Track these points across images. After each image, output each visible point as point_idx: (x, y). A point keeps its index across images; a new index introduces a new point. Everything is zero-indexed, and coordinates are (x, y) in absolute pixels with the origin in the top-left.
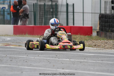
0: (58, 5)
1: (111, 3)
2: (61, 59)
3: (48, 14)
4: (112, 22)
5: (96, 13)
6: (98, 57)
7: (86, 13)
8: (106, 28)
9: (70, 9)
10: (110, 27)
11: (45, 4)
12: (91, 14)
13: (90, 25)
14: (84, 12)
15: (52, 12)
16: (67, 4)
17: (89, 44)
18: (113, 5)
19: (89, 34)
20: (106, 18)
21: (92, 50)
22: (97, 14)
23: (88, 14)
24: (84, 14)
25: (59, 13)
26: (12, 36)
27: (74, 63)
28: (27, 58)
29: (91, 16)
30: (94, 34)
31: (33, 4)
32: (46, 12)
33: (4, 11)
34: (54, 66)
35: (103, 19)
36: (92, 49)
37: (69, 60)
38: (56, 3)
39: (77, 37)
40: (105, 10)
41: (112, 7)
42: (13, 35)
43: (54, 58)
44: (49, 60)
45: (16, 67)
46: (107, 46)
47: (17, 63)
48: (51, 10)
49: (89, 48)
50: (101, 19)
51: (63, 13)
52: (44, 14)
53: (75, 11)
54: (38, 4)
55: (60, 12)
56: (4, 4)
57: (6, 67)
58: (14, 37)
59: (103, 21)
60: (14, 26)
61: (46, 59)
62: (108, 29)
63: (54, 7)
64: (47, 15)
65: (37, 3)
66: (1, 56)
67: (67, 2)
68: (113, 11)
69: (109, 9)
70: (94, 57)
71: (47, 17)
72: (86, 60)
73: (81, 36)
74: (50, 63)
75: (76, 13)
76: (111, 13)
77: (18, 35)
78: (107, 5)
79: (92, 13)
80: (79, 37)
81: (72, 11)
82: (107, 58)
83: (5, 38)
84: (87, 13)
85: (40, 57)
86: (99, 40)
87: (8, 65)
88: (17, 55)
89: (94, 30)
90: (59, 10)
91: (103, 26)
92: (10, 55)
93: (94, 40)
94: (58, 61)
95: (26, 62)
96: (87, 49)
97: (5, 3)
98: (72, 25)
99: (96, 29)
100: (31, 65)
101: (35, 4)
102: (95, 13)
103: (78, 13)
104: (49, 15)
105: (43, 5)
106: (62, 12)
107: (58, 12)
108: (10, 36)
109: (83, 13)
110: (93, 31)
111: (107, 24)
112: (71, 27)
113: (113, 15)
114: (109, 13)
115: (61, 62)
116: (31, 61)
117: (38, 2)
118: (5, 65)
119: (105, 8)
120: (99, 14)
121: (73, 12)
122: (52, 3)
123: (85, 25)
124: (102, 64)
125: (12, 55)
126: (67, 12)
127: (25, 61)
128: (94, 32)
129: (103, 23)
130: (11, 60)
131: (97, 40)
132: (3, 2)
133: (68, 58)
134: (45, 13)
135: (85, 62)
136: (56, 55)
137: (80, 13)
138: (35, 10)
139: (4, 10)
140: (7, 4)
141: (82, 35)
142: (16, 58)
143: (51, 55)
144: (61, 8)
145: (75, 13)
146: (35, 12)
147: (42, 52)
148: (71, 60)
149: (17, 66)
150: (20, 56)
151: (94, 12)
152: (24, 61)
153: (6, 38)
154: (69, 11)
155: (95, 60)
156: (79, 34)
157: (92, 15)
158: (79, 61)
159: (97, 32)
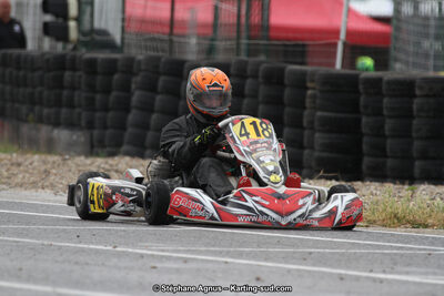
1: (39, 10)
4: (42, 85)
8: (17, 105)
10: (34, 104)
20: (19, 69)
35: (8, 71)
41: (46, 25)
46: (21, 176)
59: (7, 80)
62: (24, 109)
68: (47, 43)
76: (40, 47)
91: (8, 97)
111: (21, 90)
113: (46, 57)
129: (8, 88)
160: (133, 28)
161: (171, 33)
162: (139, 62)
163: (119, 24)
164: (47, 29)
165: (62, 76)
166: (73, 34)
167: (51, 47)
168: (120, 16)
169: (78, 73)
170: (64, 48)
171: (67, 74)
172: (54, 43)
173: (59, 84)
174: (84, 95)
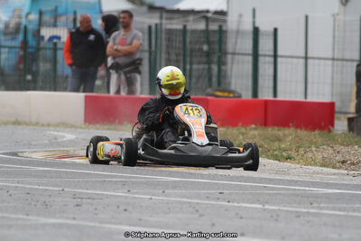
0: (226, 32)
2: (236, 204)
3: (195, 60)
5: (347, 60)
6: (352, 198)
7: (314, 58)
9: (266, 46)
11: (185, 26)
12: (330, 62)
13: (325, 98)
14: (310, 55)
15: (208, 54)
16: (256, 31)
17: (324, 158)
19: (323, 124)
21: (334, 177)
22: (349, 63)
23: (322, 61)
24: (310, 61)
25: (229, 57)
26: (81, 128)
27: (275, 217)
28: (126, 197)
29: (329, 69)
30: (341, 125)
31: (146, 27)
32: (188, 53)
33: (55, 48)
34: (213, 225)
36: (334, 174)
37: (260, 206)
38: (220, 27)
39: (285, 136)
42: (83, 126)
43: (213, 199)
44: (197, 208)
45: (93, 227)
47: (97, 214)
48: (205, 48)
49: (325, 169)
51: (240, 57)
52: (181, 58)
53: (280, 52)
54: (164, 27)
55: (234, 54)
56: (55, 25)
57: (61, 226)
58: (87, 131)
60: (86, 97)
61: (189, 203)
63: (215, 38)
64: (191, 64)
65: (161, 24)
66: (46, 190)
67: (254, 23)
70: (340, 198)
71: (191, 69)
72: (313, 208)
73: (299, 131)
74: (200, 216)
75: (284, 60)
77: (98, 126)
79: (333, 59)
80: (291, 134)
81: (272, 53)
83: (56, 133)
84: (320, 59)
85: (169, 195)
86: (356, 147)
87: (67, 218)
88: (96, 189)
89: (341, 113)
90: (230, 47)
92: (75, 187)
93: (341, 145)
94: (226, 210)
95: (126, 210)
96: (318, 173)
97: (58, 23)
98: (270, 97)
99: (343, 110)
100: (140, 220)
101: (153, 27)
102: (342, 60)
103: (290, 60)
104: (199, 63)
105: (180, 30)
106: (239, 54)
107: (226, 53)
108: (73, 126)
109: (306, 58)
110: (336, 115)
112: (266, 102)
115: (237, 214)
116: (141, 206)
117: (164, 21)
118: (59, 218)
120: (355, 64)
121: (275, 56)
122: (207, 25)
123: (310, 99)
125: (82, 188)
126: (256, 55)
127: (122, 208)
128: (339, 119)
130: (77, 205)
131: (348, 145)
132: (52, 20)
133: (258, 202)
134: (184, 56)
135: (312, 213)
136: (218, 189)
137: (295, 60)
138: (153, 48)
139: (55, 44)
140: (66, 25)
141: (301, 129)
142: (95, 197)
143: (203, 189)
144: (236, 43)
145: (279, 60)
146: (153, 54)
147: (175, 181)
148: (267, 207)
149: (97, 224)
150: (105, 190)
151: (340, 57)
152: (118, 207)
153: (61, 134)
154: (260, 52)
155: (344, 210)
156: (291, 124)
157: (333, 66)
158: (291, 212)
159: (350, 120)
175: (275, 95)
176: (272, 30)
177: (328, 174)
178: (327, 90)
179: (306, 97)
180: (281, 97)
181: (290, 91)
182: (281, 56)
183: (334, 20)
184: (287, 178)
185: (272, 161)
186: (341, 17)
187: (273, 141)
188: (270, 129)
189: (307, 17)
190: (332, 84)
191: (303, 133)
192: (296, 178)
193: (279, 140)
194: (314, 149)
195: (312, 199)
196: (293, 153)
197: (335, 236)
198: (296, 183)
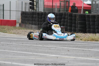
1: (29, 4)
4: (30, 17)
5: (19, 11)
6: (20, 41)
7: (12, 11)
8: (25, 21)
9: (1, 8)
10: (28, 21)
12: (15, 11)
13: (14, 19)
14: (11, 10)
17: (14, 32)
18: (31, 6)
20: (26, 15)
22: (20, 12)
23: (14, 11)
24: (11, 11)
27: (3, 45)
29: (15, 13)
30: (18, 25)
35: (24, 15)
36: (16, 36)
39: (6, 27)
40: (25, 9)
41: (30, 7)
49: (14, 35)
50: (22, 15)
53: (4, 9)
59: (24, 17)
62: (27, 22)
68: (31, 10)
69: (28, 9)
70: (17, 41)
72: (11, 43)
75: (5, 11)
76: (29, 11)
78: (27, 5)
79: (16, 11)
80: (7, 27)
81: (3, 9)
82: (26, 42)
86: (21, 30)
91: (24, 20)
93: (18, 29)
96: (12, 35)
98: (2, 19)
99: (19, 22)
102: (18, 11)
103: (7, 11)
109: (10, 11)
110: (17, 23)
111: (26, 18)
114: (27, 11)
119: (25, 8)
120: (21, 12)
121: (3, 10)
123: (11, 19)
124: (22, 46)
128: (17, 24)
129: (24, 18)
137: (8, 11)
141: (9, 26)
145: (4, 11)
148: (1, 43)
151: (18, 10)
155: (18, 43)
156: (7, 25)
158: (6, 44)
159: (20, 24)
160: (46, 7)
161: (52, 8)
162: (47, 13)
163: (43, 6)
164: (30, 8)
165: (33, 16)
166: (35, 8)
167: (31, 11)
168: (43, 5)
169: (36, 15)
170: (33, 11)
171: (34, 15)
172: (32, 10)
173: (33, 17)
174: (37, 19)
175: (3, 19)
176: (3, 4)
177: (15, 36)
178: (15, 17)
179: (10, 19)
180: (5, 19)
181: (7, 18)
182: (5, 10)
183: (16, 2)
184: (6, 36)
185: (2, 33)
186: (18, 2)
187: (3, 29)
188: (2, 26)
189: (10, 2)
190: (16, 16)
191: (9, 27)
192: (8, 37)
193: (4, 28)
194: (11, 30)
195: (11, 41)
196: (7, 31)
197: (16, 49)
198: (8, 38)
